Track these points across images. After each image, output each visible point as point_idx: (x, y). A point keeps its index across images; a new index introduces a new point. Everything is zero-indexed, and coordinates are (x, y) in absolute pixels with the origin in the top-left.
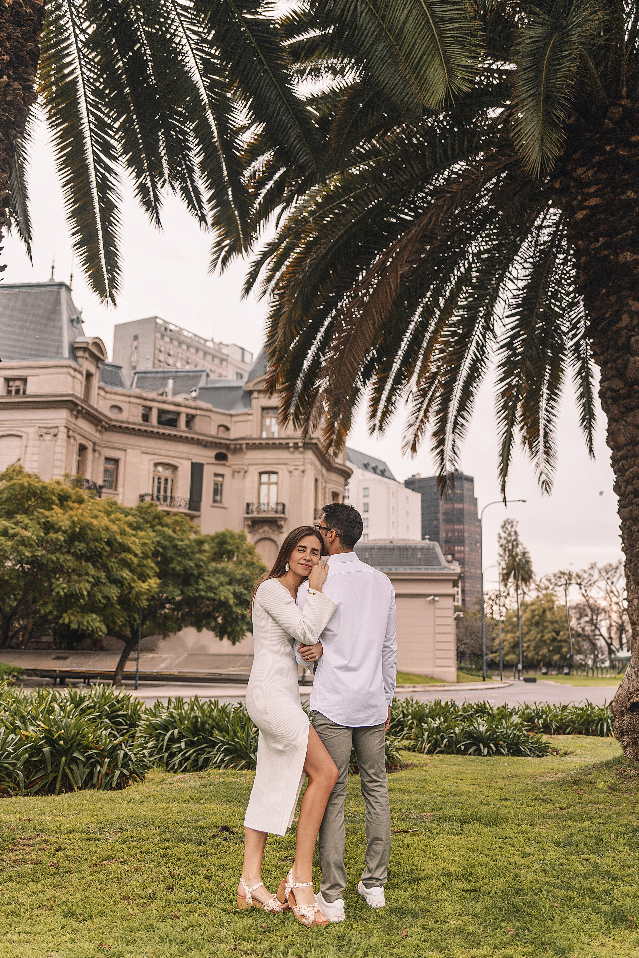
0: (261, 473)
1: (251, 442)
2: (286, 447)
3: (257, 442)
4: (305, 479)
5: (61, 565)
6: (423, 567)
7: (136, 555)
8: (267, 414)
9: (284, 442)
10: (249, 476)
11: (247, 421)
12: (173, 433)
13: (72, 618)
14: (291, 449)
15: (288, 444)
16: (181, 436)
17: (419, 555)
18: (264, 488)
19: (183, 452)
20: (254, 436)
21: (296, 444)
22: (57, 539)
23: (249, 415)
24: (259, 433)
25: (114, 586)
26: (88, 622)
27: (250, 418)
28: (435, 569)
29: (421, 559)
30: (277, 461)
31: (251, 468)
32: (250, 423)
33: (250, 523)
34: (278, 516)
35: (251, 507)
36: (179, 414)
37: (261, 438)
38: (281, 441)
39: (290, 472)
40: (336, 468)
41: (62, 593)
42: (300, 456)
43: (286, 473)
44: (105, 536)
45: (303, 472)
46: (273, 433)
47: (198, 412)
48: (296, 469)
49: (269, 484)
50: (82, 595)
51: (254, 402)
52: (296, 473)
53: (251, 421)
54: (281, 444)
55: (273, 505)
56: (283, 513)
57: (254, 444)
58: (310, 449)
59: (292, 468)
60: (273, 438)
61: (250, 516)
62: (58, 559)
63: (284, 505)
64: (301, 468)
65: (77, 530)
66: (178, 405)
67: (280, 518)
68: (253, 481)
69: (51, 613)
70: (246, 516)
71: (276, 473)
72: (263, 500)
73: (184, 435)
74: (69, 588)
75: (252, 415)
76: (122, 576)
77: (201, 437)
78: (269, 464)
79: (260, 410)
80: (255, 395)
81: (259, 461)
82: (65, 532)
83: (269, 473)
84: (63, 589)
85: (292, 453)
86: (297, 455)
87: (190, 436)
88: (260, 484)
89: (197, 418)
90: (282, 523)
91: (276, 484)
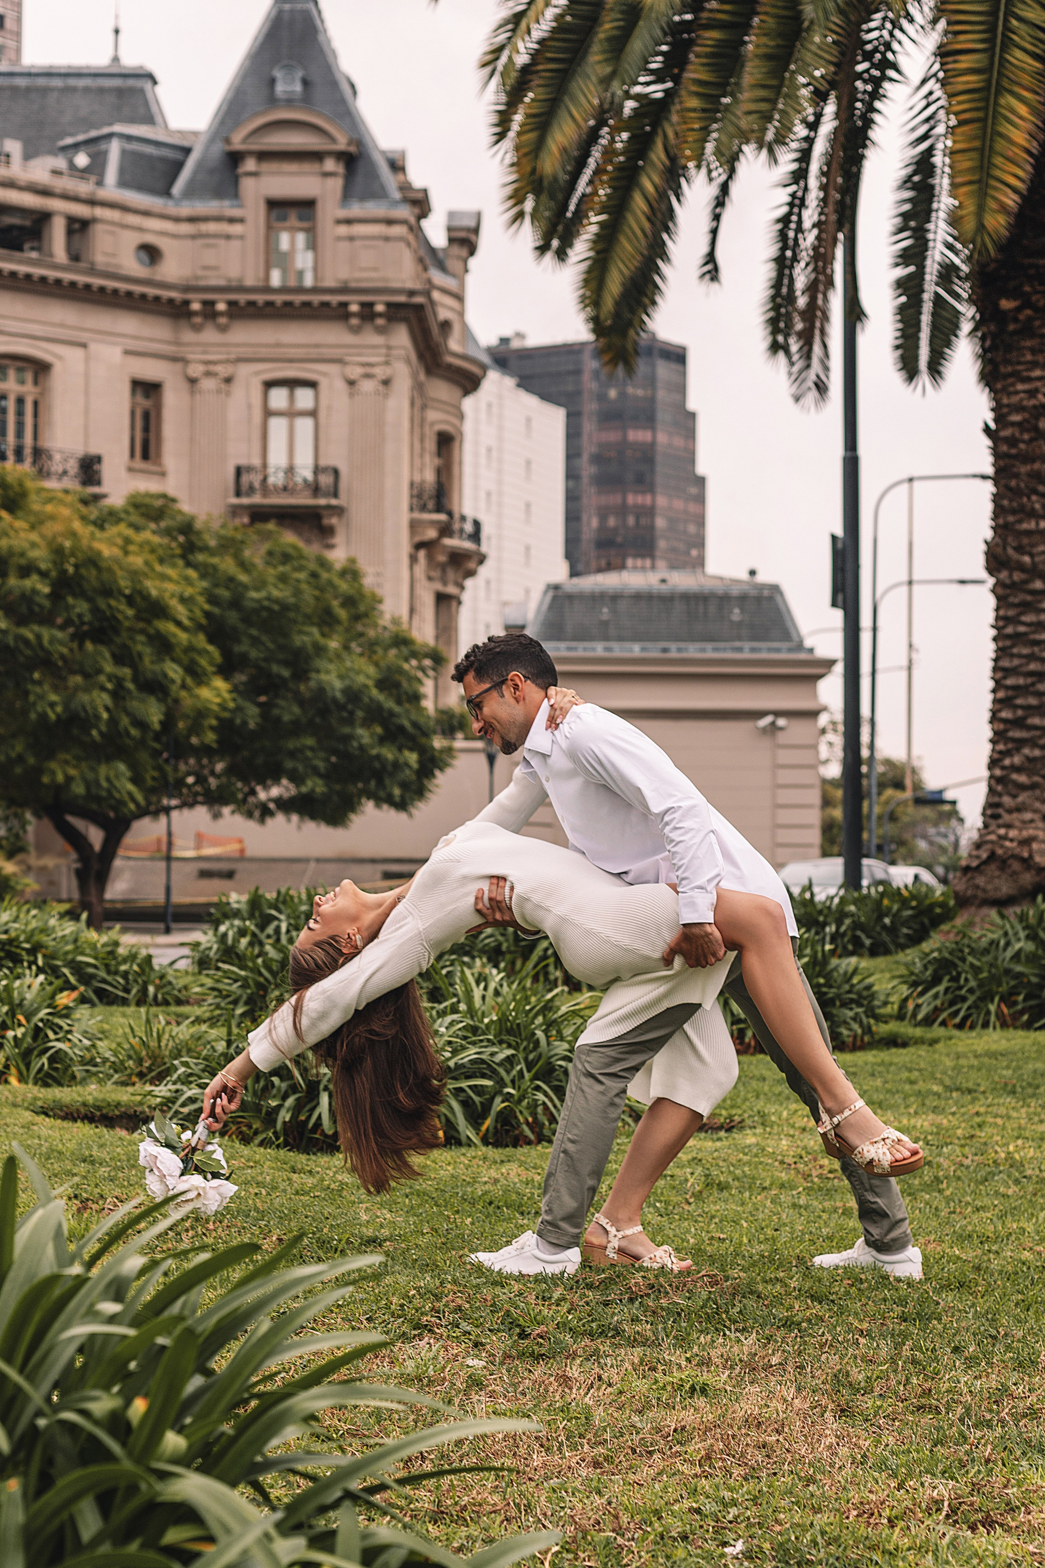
0: (269, 385)
1: (242, 298)
2: (340, 313)
3: (260, 298)
4: (391, 403)
5: (48, 653)
6: (747, 645)
7: (179, 624)
8: (284, 218)
9: (334, 299)
10: (238, 390)
11: (228, 237)
12: (37, 272)
13: (72, 772)
14: (354, 321)
15: (344, 305)
16: (58, 282)
17: (736, 614)
18: (278, 427)
19: (62, 325)
20: (249, 282)
21: (368, 306)
22: (34, 591)
23: (232, 220)
24: (261, 274)
25: (152, 700)
26: (108, 779)
27: (237, 229)
28: (778, 650)
29: (740, 624)
30: (313, 353)
31: (244, 371)
32: (235, 244)
33: (246, 520)
34: (322, 502)
35: (245, 479)
36: (43, 218)
37: (267, 289)
38: (326, 298)
39: (351, 383)
40: (450, 367)
41: (52, 716)
42: (378, 340)
43: (340, 385)
44: (124, 583)
45: (386, 382)
46: (300, 274)
47: (99, 212)
48: (368, 376)
49: (291, 414)
50: (98, 717)
51: (248, 185)
52: (368, 386)
53: (241, 237)
54: (325, 305)
55: (305, 472)
56: (336, 495)
57: (252, 304)
58: (406, 320)
59: (355, 372)
60: (301, 290)
61: (245, 501)
62: (39, 637)
63: (336, 472)
64: (380, 372)
65: (71, 570)
66: (45, 192)
67: (329, 507)
68: (249, 406)
69: (20, 759)
70: (234, 501)
71: (312, 384)
72: (277, 458)
73: (67, 277)
74: (66, 706)
75: (241, 220)
76: (165, 675)
77: (111, 284)
78: (291, 361)
79: (262, 208)
80: (250, 165)
81: (264, 352)
82: (44, 575)
83: (292, 384)
84: (52, 705)
85: (356, 330)
86: (371, 338)
87: (81, 279)
88: (268, 413)
89: (98, 230)
90: (334, 521)
91: (313, 413)
